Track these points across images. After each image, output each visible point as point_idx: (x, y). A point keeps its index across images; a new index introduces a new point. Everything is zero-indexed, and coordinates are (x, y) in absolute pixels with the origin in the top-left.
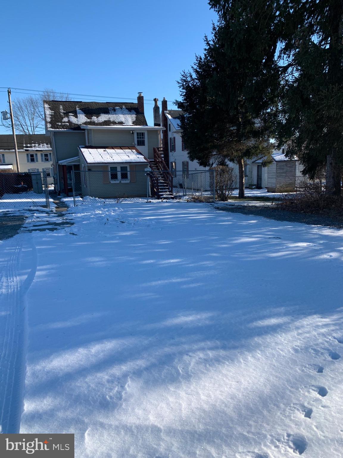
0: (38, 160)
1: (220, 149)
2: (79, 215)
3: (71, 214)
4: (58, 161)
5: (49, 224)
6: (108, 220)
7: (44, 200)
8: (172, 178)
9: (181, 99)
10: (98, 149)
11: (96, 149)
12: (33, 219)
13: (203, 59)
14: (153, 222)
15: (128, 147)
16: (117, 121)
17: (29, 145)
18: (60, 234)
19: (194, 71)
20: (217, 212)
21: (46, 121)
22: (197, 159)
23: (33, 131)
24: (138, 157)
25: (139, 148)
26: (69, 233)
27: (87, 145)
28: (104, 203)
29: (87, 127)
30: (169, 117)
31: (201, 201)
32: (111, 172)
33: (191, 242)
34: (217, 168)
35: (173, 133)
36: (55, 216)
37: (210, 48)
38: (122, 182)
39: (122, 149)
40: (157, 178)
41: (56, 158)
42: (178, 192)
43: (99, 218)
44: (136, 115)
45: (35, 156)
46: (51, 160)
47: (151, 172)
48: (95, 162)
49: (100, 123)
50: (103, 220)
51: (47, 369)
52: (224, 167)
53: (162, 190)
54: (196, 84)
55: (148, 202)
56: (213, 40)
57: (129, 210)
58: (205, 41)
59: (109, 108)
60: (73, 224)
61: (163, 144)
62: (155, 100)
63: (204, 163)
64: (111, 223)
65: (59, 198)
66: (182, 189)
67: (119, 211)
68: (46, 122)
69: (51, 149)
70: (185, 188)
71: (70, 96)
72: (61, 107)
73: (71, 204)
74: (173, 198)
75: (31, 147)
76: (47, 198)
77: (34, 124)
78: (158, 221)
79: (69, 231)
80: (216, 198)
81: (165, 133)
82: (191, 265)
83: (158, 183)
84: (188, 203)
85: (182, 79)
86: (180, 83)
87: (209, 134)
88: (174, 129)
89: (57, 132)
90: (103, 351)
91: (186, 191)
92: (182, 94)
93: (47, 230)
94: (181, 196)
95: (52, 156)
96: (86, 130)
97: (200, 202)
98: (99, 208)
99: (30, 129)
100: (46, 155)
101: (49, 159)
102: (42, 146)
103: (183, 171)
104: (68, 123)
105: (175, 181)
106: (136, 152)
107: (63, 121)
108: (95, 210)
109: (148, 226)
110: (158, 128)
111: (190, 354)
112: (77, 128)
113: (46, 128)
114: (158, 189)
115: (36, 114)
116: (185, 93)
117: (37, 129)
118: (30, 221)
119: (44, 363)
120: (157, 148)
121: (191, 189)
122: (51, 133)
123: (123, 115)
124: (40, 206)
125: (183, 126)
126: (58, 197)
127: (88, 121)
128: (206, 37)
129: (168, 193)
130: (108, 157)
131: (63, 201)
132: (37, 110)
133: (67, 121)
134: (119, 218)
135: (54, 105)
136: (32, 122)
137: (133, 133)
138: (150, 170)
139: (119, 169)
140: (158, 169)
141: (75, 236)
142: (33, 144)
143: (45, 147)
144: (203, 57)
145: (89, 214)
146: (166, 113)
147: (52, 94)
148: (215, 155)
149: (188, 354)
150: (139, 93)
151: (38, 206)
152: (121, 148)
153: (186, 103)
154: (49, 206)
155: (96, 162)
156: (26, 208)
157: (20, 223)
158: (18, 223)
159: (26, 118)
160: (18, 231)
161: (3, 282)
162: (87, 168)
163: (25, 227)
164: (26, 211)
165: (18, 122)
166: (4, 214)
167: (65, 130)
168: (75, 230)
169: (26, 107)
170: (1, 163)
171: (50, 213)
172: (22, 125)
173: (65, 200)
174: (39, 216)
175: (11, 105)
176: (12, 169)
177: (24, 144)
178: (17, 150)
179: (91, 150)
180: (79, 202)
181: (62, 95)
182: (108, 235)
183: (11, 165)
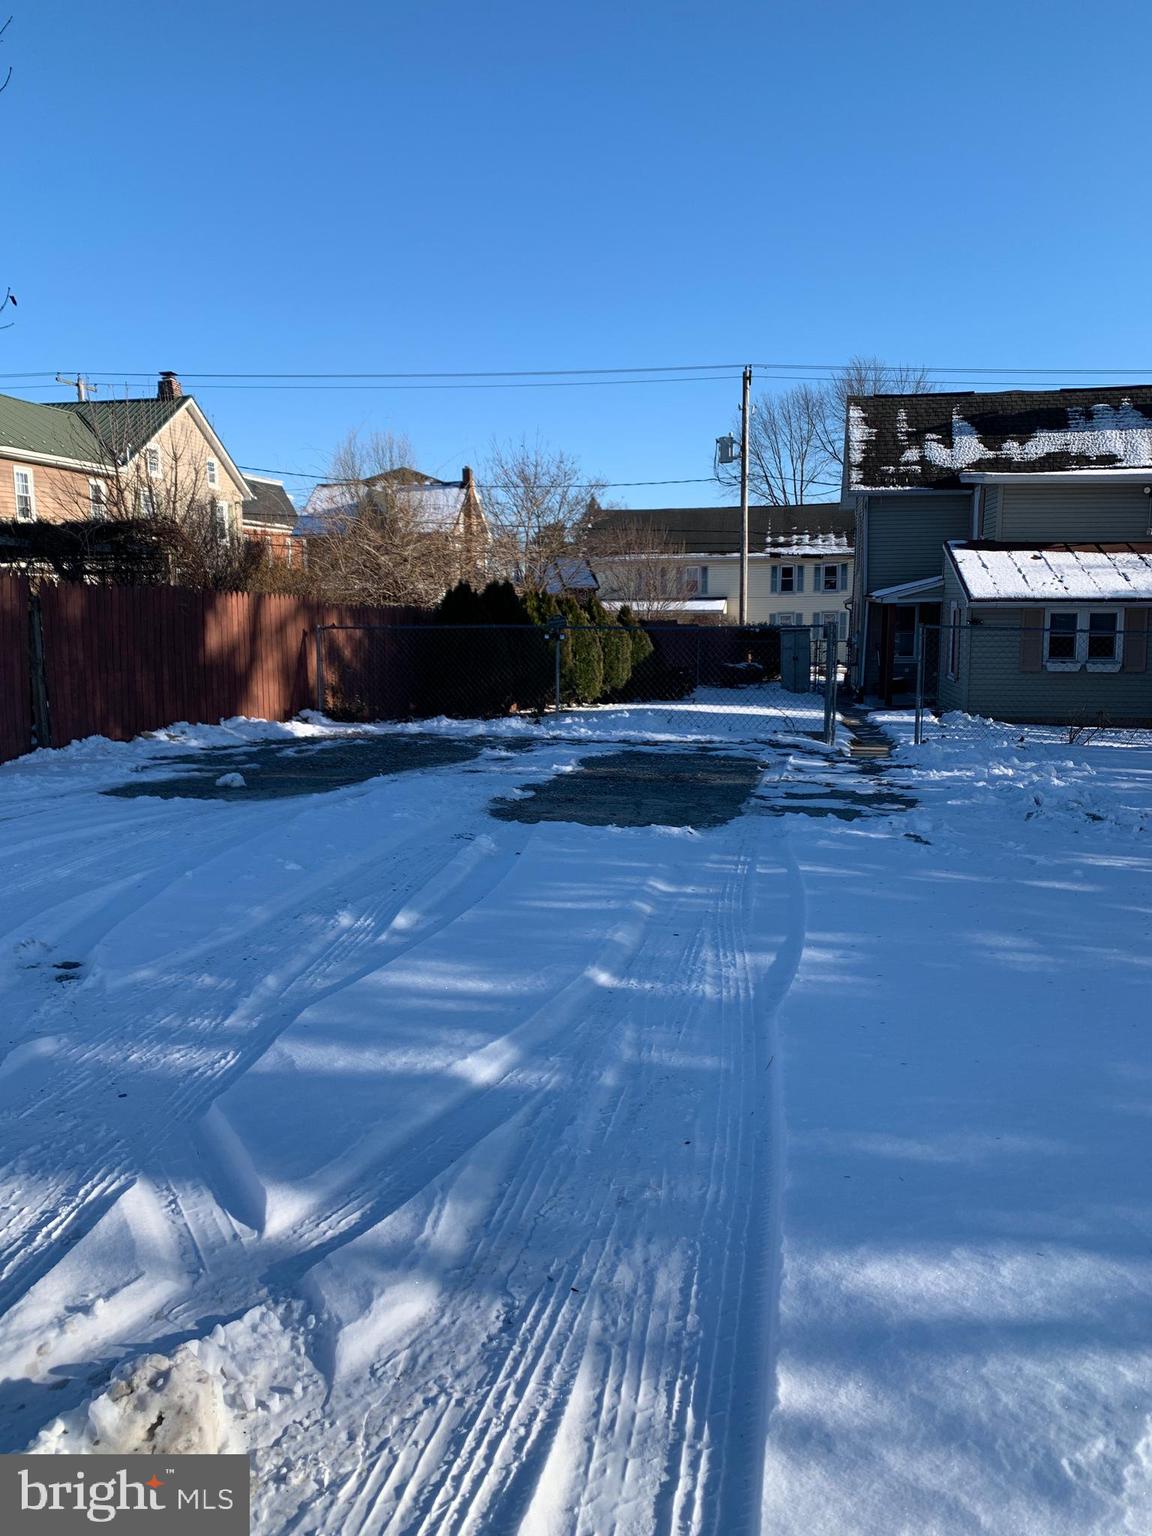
0: (805, 585)
2: (934, 775)
3: (906, 770)
4: (870, 590)
5: (835, 794)
6: (1037, 802)
7: (821, 715)
10: (1013, 552)
11: (1005, 553)
12: (785, 774)
15: (1127, 543)
16: (1093, 453)
17: (782, 539)
18: (874, 832)
21: (849, 462)
23: (799, 493)
26: (902, 834)
27: (975, 538)
28: (1022, 740)
29: (982, 477)
32: (1051, 633)
36: (850, 772)
38: (1091, 668)
39: (1101, 551)
41: (865, 582)
43: (1007, 792)
45: (795, 572)
46: (845, 587)
48: (997, 596)
49: (1030, 462)
50: (1021, 803)
51: (847, 1287)
57: (1119, 774)
59: (1068, 409)
60: (912, 803)
64: (1051, 815)
65: (859, 710)
67: (1080, 774)
68: (848, 465)
69: (850, 550)
71: (931, 377)
72: (902, 415)
73: (902, 734)
75: (788, 544)
76: (828, 709)
77: (805, 473)
79: (903, 826)
89: (879, 498)
93: (830, 815)
95: (851, 576)
96: (978, 489)
98: (1004, 757)
99: (789, 488)
100: (831, 571)
101: (839, 585)
102: (823, 541)
104: (917, 467)
107: (903, 459)
108: (991, 764)
112: (949, 480)
113: (846, 484)
115: (815, 442)
117: (812, 488)
118: (777, 778)
119: (837, 1264)
122: (861, 498)
123: (1118, 432)
124: (804, 733)
126: (857, 706)
127: (987, 457)
130: (1048, 577)
131: (874, 721)
132: (819, 428)
133: (915, 459)
134: (1082, 800)
135: (878, 408)
136: (799, 464)
139: (1083, 622)
141: (923, 848)
142: (795, 537)
143: (831, 546)
145: (968, 774)
147: (871, 375)
151: (798, 733)
152: (1099, 546)
154: (833, 734)
155: (1003, 595)
156: (762, 736)
157: (746, 782)
158: (739, 781)
159: (785, 453)
160: (743, 806)
161: (704, 962)
162: (965, 616)
163: (762, 798)
164: (761, 746)
165: (758, 468)
166: (699, 749)
167: (908, 488)
168: (923, 826)
169: (788, 419)
170: (694, 594)
171: (836, 758)
172: (768, 474)
173: (882, 718)
174: (801, 765)
175: (747, 416)
176: (725, 612)
177: (766, 535)
178: (747, 555)
179: (986, 555)
180: (932, 731)
181: (904, 374)
182: (1041, 860)
183: (724, 601)
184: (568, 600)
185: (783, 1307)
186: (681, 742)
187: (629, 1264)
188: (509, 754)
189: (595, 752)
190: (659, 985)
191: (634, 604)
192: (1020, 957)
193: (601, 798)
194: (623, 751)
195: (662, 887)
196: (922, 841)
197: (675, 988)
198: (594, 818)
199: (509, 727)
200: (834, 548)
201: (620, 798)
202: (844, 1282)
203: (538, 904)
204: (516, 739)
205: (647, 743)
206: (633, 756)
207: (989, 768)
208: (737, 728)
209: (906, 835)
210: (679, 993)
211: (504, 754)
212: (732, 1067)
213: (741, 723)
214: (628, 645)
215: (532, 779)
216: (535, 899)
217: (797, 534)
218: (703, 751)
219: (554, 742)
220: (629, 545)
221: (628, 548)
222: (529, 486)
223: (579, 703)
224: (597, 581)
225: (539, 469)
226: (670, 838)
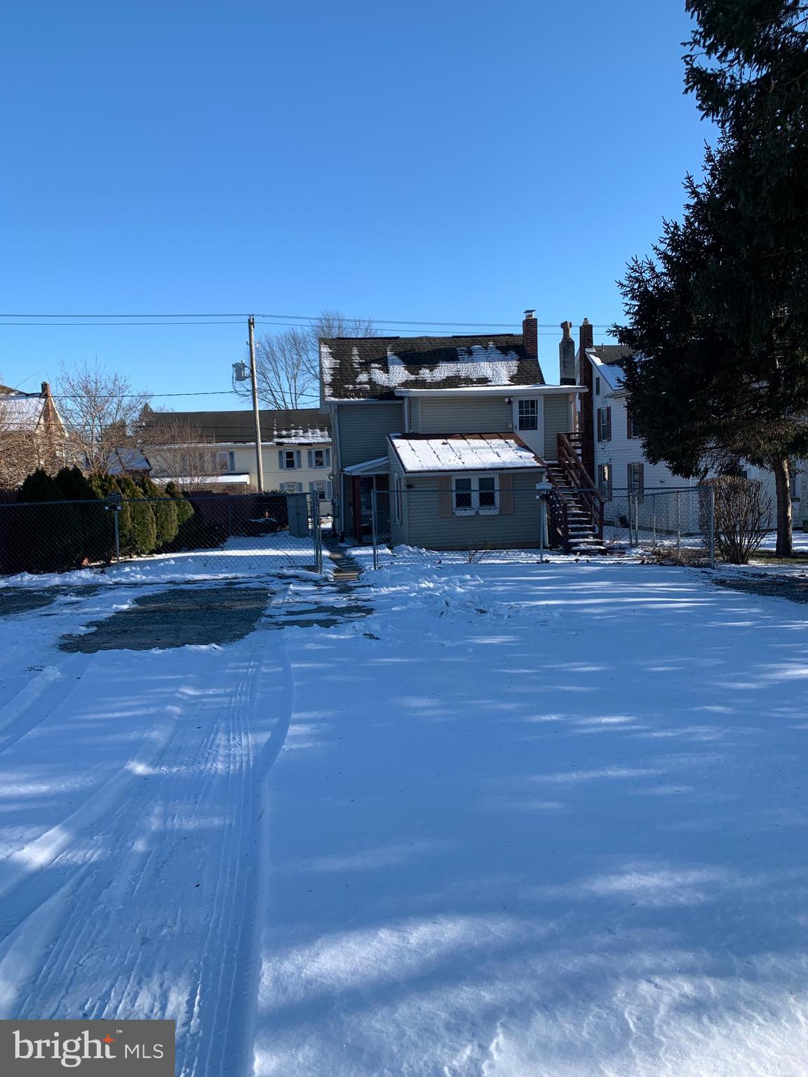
0: (302, 464)
1: (724, 434)
2: (384, 591)
3: (367, 588)
4: (343, 467)
5: (321, 609)
6: (447, 604)
7: (311, 552)
8: (602, 504)
9: (626, 322)
10: (430, 441)
11: (425, 441)
12: (287, 597)
13: (681, 228)
14: (556, 615)
15: (497, 433)
16: (474, 376)
17: (284, 433)
18: (342, 635)
19: (660, 256)
20: (719, 592)
21: (323, 382)
22: (666, 460)
23: (294, 402)
24: (520, 457)
25: (525, 435)
26: (361, 634)
27: (407, 432)
28: (440, 562)
29: (408, 392)
30: (597, 361)
31: (677, 563)
32: (457, 492)
33: (653, 672)
34: (719, 483)
35: (605, 397)
36: (332, 592)
37: (699, 202)
38: (482, 513)
39: (483, 438)
40: (565, 505)
41: (339, 461)
42: (616, 537)
43: (429, 599)
44: (518, 360)
45: (295, 455)
46: (328, 465)
47: (552, 492)
48: (422, 469)
49: (436, 383)
50: (437, 605)
51: (306, 974)
52: (738, 480)
53: (576, 533)
54: (664, 287)
55: (543, 562)
56: (708, 184)
57: (497, 581)
58: (686, 187)
59: (458, 349)
60: (370, 611)
61: (580, 422)
62: (565, 326)
63: (684, 468)
64: (455, 612)
65: (341, 548)
66: (626, 530)
67: (474, 583)
68: (323, 384)
69: (330, 440)
70: (634, 528)
71: (374, 326)
72: (355, 351)
73: (366, 563)
74: (603, 553)
75: (289, 436)
76: (318, 549)
77: (297, 388)
78: (567, 612)
79: (362, 628)
80: (717, 556)
81: (587, 400)
82: (655, 735)
83: (566, 515)
84: (642, 567)
85: (631, 277)
86: (625, 286)
87: (696, 401)
88: (610, 389)
89: (344, 406)
90: (437, 943)
91: (636, 535)
92: (630, 309)
93: (315, 625)
94: (625, 548)
95: (331, 457)
96: (406, 400)
97: (674, 565)
98: (427, 575)
99: (288, 399)
100: (319, 454)
101: (325, 463)
102: (311, 435)
103: (630, 488)
104: (367, 386)
105: (610, 510)
106: (516, 445)
107: (358, 380)
108: (420, 580)
109: (544, 623)
110: (569, 388)
111: (657, 980)
112: (388, 394)
113: (322, 397)
114: (565, 531)
115: (302, 367)
116: (637, 308)
117: (302, 399)
118: (281, 601)
119: (300, 958)
120: (565, 434)
121: (651, 529)
122: (333, 406)
123: (488, 363)
124: (301, 567)
125: (631, 384)
126: (341, 545)
127: (410, 379)
128: (689, 178)
129: (591, 539)
130: (452, 456)
131: (350, 555)
132: (304, 358)
133: (365, 380)
134: (474, 601)
135: (340, 346)
136: (293, 382)
137: (510, 402)
138: (550, 486)
139: (475, 485)
140: (568, 483)
141: (374, 642)
142: (293, 431)
143: (317, 437)
144: (682, 223)
145: (406, 588)
146: (591, 353)
147: (336, 323)
148: (713, 450)
149: (652, 979)
150: (527, 312)
151: (297, 567)
152: (481, 436)
153: (640, 329)
154: (321, 567)
155: (425, 468)
156: (273, 571)
157: (259, 606)
158: (254, 605)
159: (283, 374)
160: (255, 624)
161: (218, 746)
162: (403, 483)
163: (270, 616)
164: (272, 578)
165: (264, 384)
166: (227, 584)
167: (362, 399)
168: (375, 628)
169: (283, 351)
170: (226, 471)
171: (322, 584)
172: (273, 389)
173: (356, 552)
174: (299, 590)
175: (253, 349)
176: (248, 483)
177: (274, 430)
178: (260, 443)
179: (414, 442)
180: (384, 559)
181: (358, 323)
182: (448, 643)
183: (247, 476)
184: (125, 480)
185: (260, 999)
186: (214, 580)
187: (148, 990)
188: (79, 599)
189: (147, 591)
190: (184, 768)
191: (180, 479)
192: (431, 713)
193: (149, 628)
194: (170, 590)
195: (191, 692)
196: (374, 638)
197: (195, 768)
198: (143, 644)
199: (80, 577)
200: (320, 438)
201: (164, 626)
202: (304, 971)
203: (92, 716)
204: (85, 586)
205: (188, 582)
206: (177, 593)
207: (419, 583)
208: (255, 566)
209: (364, 634)
210: (198, 771)
211: (74, 599)
212: (234, 823)
213: (257, 563)
214: (174, 510)
215: (95, 618)
216: (89, 713)
217: (295, 429)
218: (230, 585)
219: (116, 586)
220: (173, 437)
221: (173, 440)
222: (92, 398)
223: (139, 555)
224: (150, 465)
225: (99, 385)
226: (199, 653)
